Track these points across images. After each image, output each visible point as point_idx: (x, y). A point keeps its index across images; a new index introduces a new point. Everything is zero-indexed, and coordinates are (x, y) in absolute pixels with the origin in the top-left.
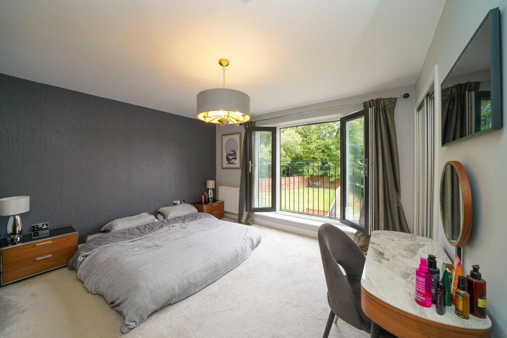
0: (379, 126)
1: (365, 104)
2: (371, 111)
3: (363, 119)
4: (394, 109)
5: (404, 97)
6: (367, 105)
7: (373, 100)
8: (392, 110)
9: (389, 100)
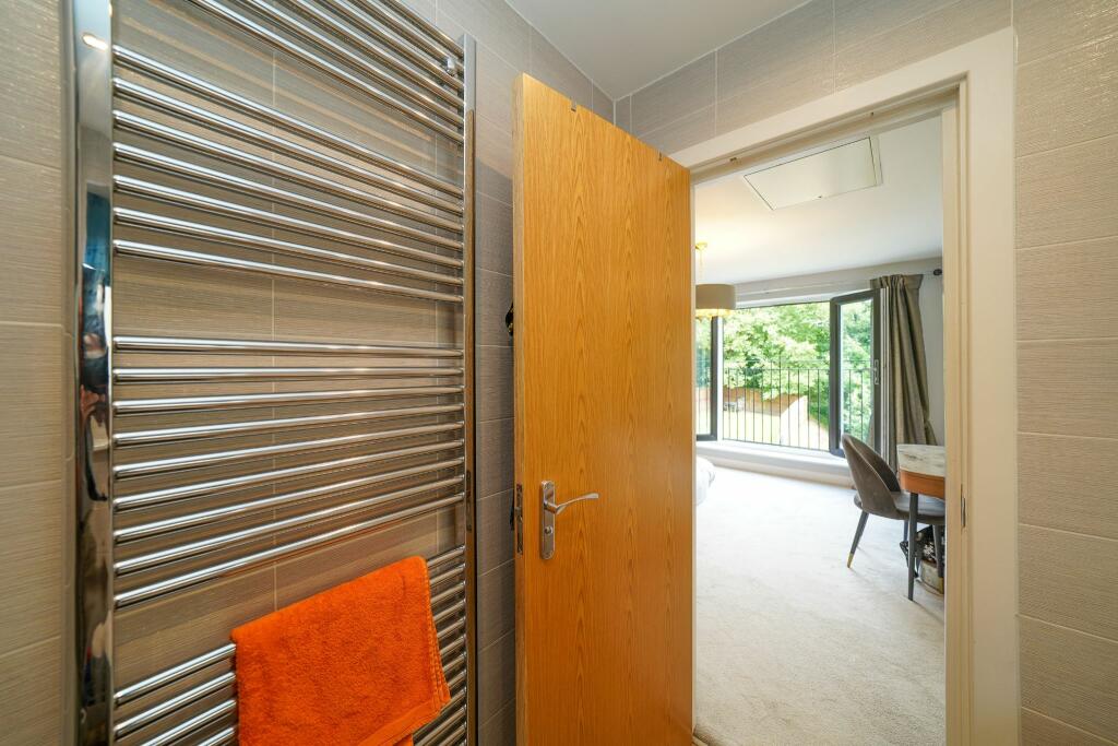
0: (895, 314)
1: (873, 281)
2: (884, 293)
3: (869, 302)
4: (918, 289)
5: (935, 273)
6: (877, 285)
7: (886, 277)
8: (915, 292)
9: (912, 277)
